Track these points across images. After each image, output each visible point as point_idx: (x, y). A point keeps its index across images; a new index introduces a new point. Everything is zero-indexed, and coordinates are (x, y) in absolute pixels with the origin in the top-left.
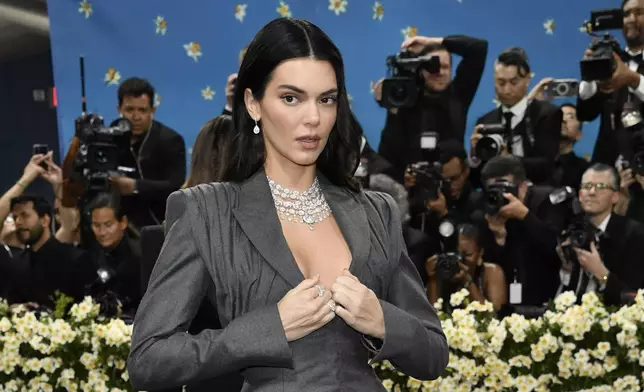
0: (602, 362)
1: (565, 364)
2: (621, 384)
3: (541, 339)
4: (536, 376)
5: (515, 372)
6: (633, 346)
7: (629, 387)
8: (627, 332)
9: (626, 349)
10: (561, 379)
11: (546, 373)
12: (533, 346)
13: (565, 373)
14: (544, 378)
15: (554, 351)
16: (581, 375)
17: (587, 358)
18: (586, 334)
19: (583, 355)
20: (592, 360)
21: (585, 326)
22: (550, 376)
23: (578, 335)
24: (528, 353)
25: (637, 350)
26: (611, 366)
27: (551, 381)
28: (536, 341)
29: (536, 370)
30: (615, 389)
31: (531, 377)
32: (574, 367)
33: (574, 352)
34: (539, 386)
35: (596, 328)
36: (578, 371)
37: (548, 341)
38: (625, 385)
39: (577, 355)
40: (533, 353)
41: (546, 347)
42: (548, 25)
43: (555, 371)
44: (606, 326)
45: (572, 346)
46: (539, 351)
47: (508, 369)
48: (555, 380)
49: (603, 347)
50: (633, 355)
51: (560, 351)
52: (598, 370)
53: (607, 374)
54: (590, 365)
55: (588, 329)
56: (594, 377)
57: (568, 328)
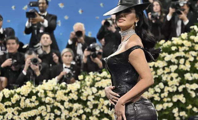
0: (34, 102)
1: (22, 104)
2: (40, 109)
3: (14, 96)
4: (13, 108)
5: (6, 107)
6: (43, 97)
7: (43, 110)
8: (41, 93)
9: (41, 98)
10: (21, 108)
11: (16, 106)
12: (12, 98)
13: (22, 106)
14: (16, 108)
15: (18, 100)
16: (28, 106)
17: (29, 101)
18: (28, 94)
19: (28, 100)
20: (31, 102)
21: (28, 91)
22: (18, 108)
23: (26, 94)
24: (10, 101)
25: (44, 98)
26: (37, 103)
27: (18, 109)
28: (13, 97)
29: (13, 106)
30: (38, 110)
31: (12, 108)
32: (25, 104)
33: (25, 100)
34: (15, 111)
35: (31, 92)
36: (27, 106)
37: (16, 97)
38: (41, 109)
39: (26, 100)
40: (12, 101)
41: (16, 99)
42: (13, 7)
43: (19, 106)
44: (34, 91)
45: (24, 98)
46: (14, 100)
47: (4, 106)
48: (19, 109)
49: (34, 98)
50: (43, 100)
51: (20, 100)
52: (33, 105)
53: (36, 106)
54: (30, 103)
55: (29, 92)
56: (32, 107)
57: (23, 92)
